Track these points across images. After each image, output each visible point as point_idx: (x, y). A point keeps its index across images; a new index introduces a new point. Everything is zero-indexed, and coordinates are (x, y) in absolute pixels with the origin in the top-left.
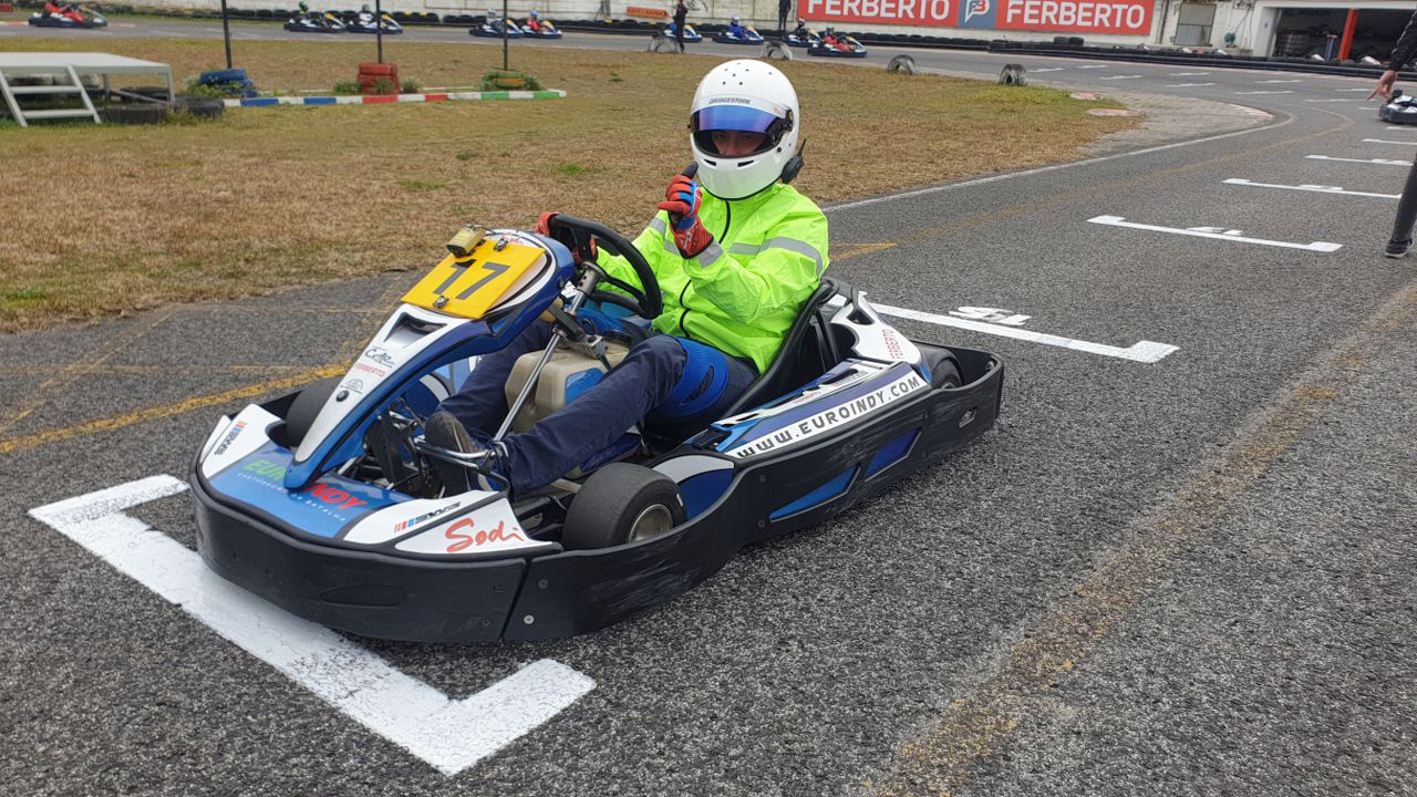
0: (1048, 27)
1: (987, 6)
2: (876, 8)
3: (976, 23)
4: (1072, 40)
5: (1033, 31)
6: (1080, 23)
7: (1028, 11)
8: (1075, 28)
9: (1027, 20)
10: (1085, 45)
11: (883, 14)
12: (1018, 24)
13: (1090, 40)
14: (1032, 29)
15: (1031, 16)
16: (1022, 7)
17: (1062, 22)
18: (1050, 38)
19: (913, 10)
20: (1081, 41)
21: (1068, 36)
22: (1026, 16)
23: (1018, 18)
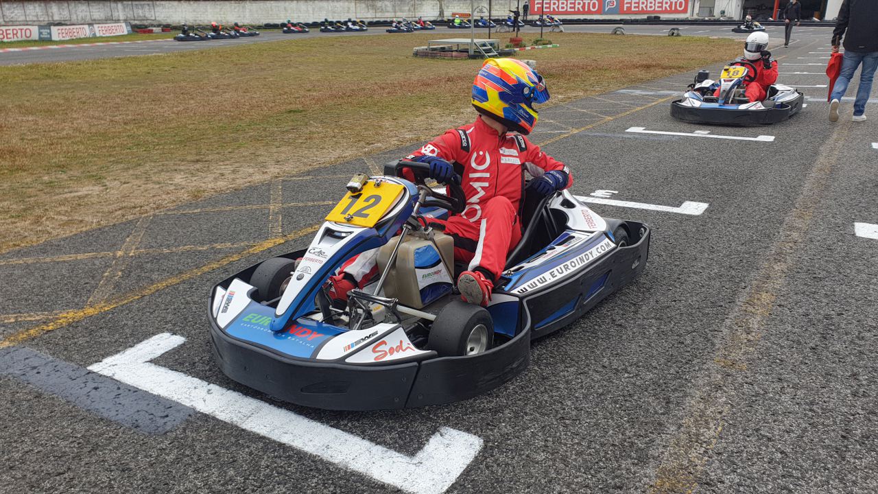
0: (643, 12)
1: (615, 3)
2: (565, 7)
3: (611, 12)
4: (655, 17)
5: (636, 14)
6: (657, 9)
7: (633, 5)
8: (654, 11)
9: (633, 9)
10: (661, 19)
11: (569, 10)
12: (629, 11)
13: (664, 17)
14: (635, 13)
15: (635, 7)
16: (631, 3)
17: (649, 9)
18: (645, 17)
19: (582, 7)
20: (659, 17)
21: (653, 15)
22: (633, 7)
23: (629, 8)
